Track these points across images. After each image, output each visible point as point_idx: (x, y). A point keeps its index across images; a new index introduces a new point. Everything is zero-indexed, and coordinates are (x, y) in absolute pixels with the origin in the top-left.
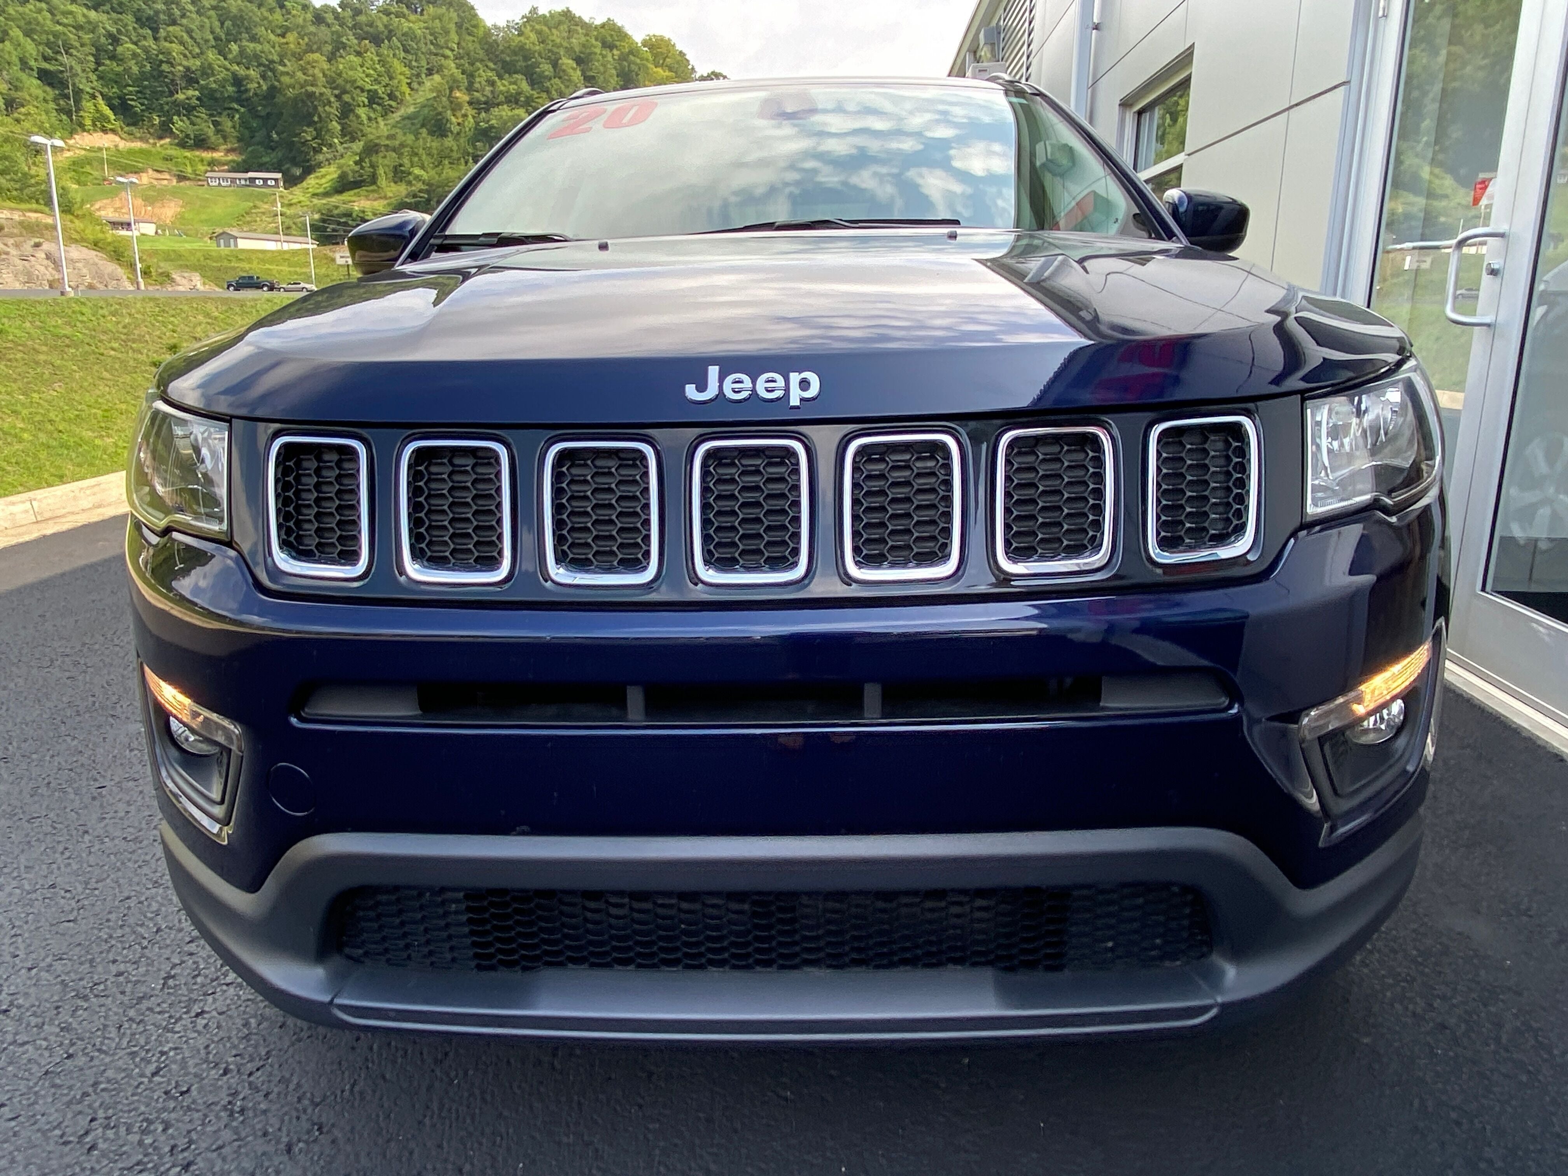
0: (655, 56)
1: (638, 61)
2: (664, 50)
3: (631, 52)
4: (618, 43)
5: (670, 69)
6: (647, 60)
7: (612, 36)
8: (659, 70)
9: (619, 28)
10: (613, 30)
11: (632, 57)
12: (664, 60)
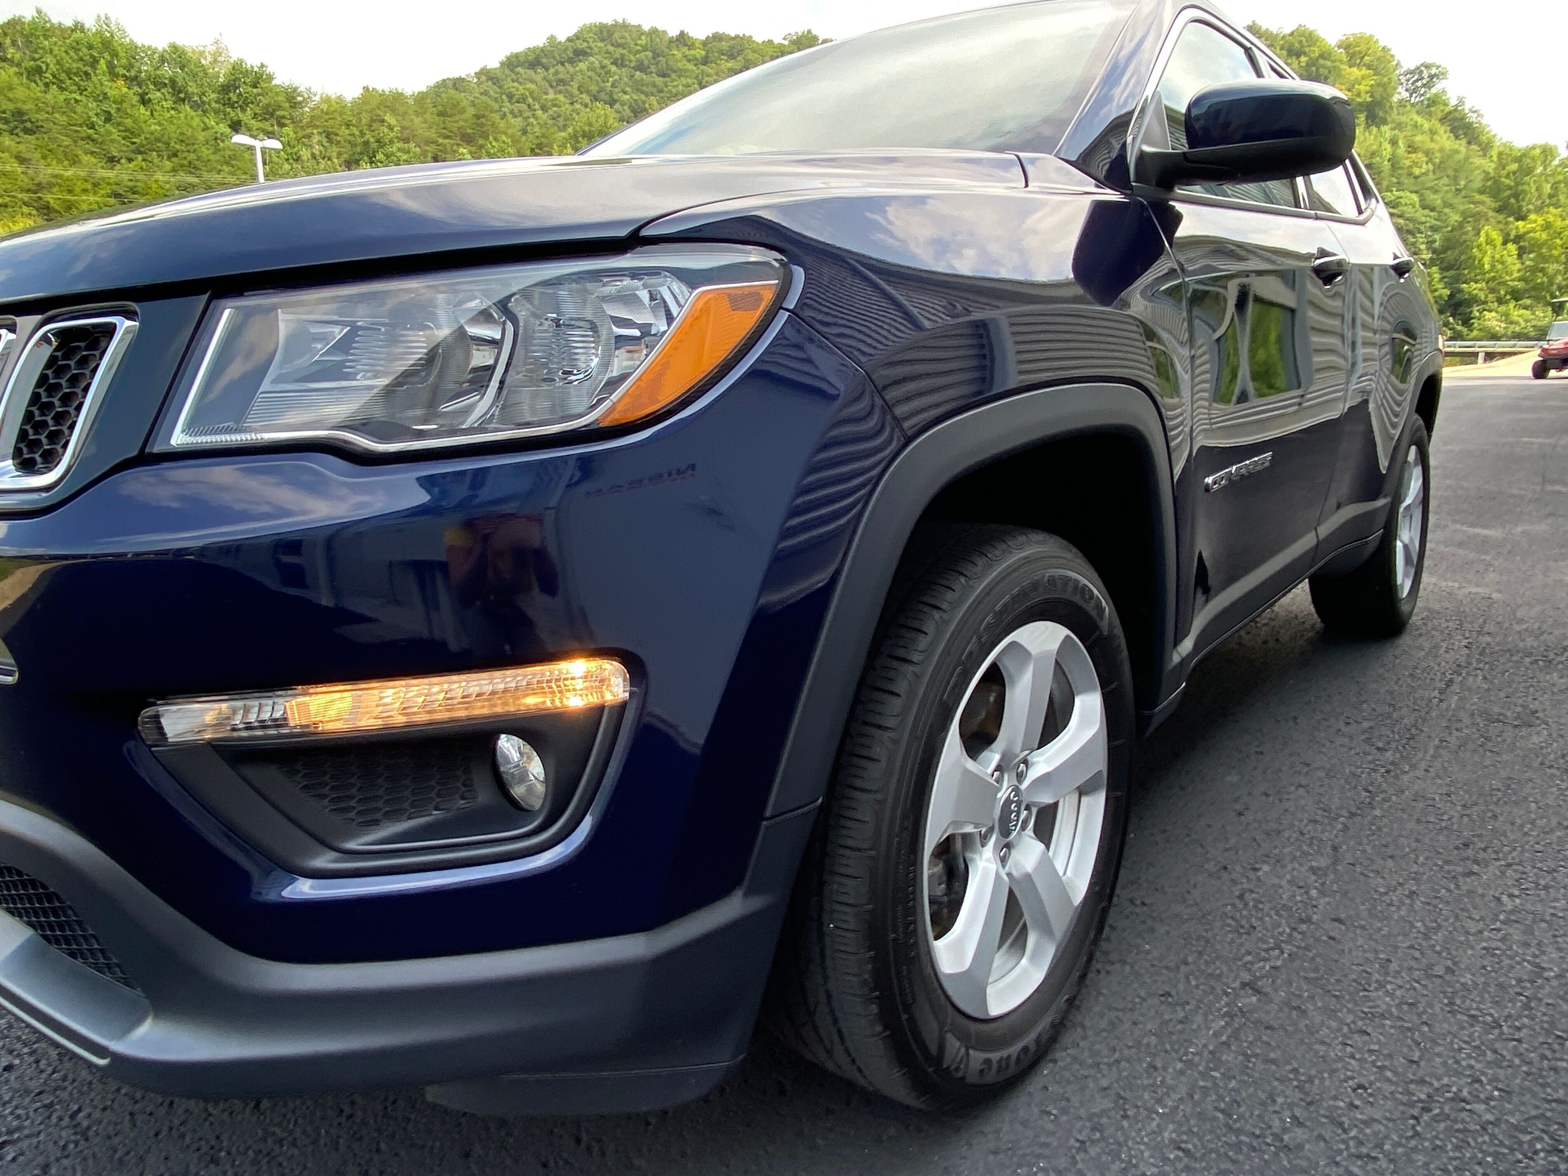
0: (1351, 56)
1: (1328, 63)
2: (1363, 48)
3: (1322, 56)
4: (1307, 49)
5: (1369, 67)
6: (1341, 61)
7: (1300, 42)
8: (1355, 69)
9: (1310, 34)
10: (1303, 35)
11: (1321, 61)
12: (1362, 58)
